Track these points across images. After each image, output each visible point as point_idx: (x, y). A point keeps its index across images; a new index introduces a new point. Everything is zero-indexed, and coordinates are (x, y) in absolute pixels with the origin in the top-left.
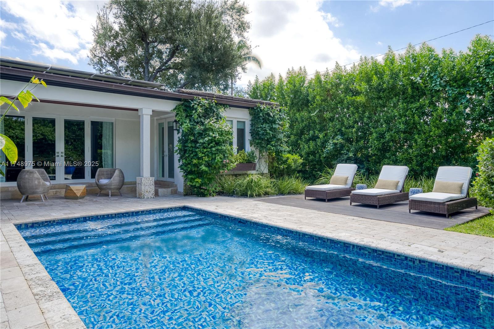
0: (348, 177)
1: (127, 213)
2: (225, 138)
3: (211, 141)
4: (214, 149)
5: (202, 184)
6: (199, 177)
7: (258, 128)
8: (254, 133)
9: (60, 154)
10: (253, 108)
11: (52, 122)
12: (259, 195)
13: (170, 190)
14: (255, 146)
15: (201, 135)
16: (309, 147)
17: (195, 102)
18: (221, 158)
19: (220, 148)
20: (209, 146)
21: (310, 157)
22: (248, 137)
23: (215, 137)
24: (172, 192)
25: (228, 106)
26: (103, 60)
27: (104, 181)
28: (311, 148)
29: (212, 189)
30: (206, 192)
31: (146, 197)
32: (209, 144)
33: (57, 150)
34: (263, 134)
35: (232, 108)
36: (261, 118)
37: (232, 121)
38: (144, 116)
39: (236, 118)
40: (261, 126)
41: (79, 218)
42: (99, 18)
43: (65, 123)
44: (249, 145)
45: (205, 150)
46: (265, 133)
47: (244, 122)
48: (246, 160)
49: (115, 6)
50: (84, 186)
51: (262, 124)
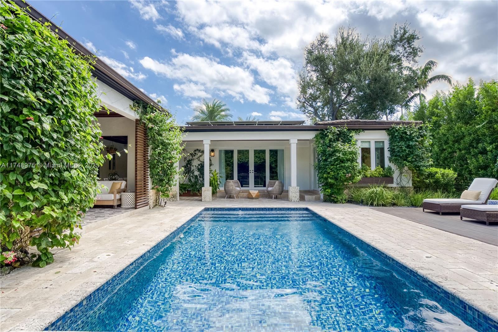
0: (480, 192)
1: (265, 208)
2: (348, 157)
3: (336, 160)
4: (338, 166)
5: (332, 193)
6: (330, 188)
7: (395, 146)
8: (392, 151)
9: (252, 171)
10: (388, 129)
11: (247, 151)
12: (378, 205)
13: (314, 197)
14: (393, 162)
15: (331, 155)
16: (477, 161)
17: (328, 131)
18: (343, 173)
19: (343, 165)
20: (335, 164)
21: (480, 171)
22: (387, 154)
23: (340, 156)
24: (316, 199)
25: (361, 130)
26: (305, 104)
27: (270, 189)
28: (481, 161)
29: (339, 198)
30: (336, 200)
31: (293, 201)
32: (335, 162)
33: (250, 169)
34: (399, 152)
35: (366, 131)
36: (397, 137)
37: (370, 142)
38: (292, 144)
39: (373, 139)
40: (398, 144)
41: (237, 208)
42: (300, 76)
43: (255, 152)
44: (389, 162)
45: (332, 167)
46: (400, 151)
47: (383, 142)
48: (382, 175)
49: (309, 65)
50: (258, 191)
51: (399, 143)
